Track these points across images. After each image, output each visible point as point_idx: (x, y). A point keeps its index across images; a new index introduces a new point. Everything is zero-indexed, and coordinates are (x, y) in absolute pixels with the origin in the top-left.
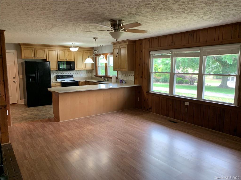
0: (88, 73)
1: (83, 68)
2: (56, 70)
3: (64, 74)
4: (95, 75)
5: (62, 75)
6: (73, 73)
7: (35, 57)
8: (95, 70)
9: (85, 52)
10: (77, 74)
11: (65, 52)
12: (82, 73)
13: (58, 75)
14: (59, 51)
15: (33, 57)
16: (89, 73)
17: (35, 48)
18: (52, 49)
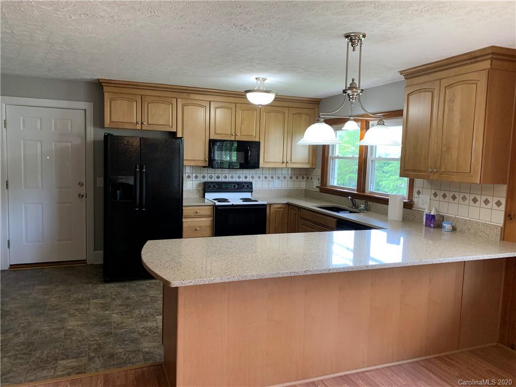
0: (297, 178)
1: (285, 164)
2: (204, 167)
3: (227, 180)
4: (319, 185)
5: (220, 180)
6: (253, 177)
7: (142, 123)
8: (318, 171)
9: (294, 114)
10: (264, 179)
11: (234, 110)
12: (278, 178)
13: (209, 180)
14: (216, 108)
15: (137, 123)
16: (300, 178)
17: (143, 97)
18: (196, 102)
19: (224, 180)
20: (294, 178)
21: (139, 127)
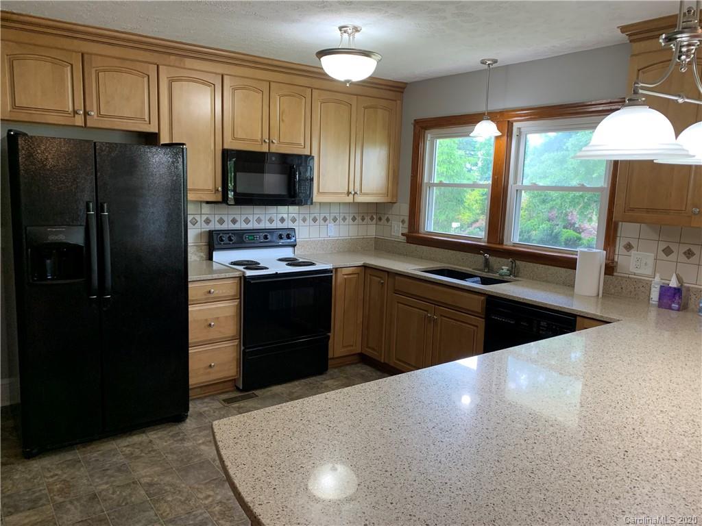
0: (363, 219)
1: (351, 196)
2: (208, 203)
3: (250, 226)
4: (406, 231)
5: (237, 226)
6: (294, 220)
7: (86, 114)
8: (404, 208)
9: (365, 108)
10: (312, 222)
11: (266, 93)
12: (335, 220)
13: (219, 227)
14: (234, 89)
15: (75, 112)
16: (367, 219)
17: (86, 56)
19: (244, 226)
20: (359, 219)
21: (79, 121)
